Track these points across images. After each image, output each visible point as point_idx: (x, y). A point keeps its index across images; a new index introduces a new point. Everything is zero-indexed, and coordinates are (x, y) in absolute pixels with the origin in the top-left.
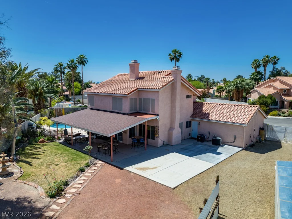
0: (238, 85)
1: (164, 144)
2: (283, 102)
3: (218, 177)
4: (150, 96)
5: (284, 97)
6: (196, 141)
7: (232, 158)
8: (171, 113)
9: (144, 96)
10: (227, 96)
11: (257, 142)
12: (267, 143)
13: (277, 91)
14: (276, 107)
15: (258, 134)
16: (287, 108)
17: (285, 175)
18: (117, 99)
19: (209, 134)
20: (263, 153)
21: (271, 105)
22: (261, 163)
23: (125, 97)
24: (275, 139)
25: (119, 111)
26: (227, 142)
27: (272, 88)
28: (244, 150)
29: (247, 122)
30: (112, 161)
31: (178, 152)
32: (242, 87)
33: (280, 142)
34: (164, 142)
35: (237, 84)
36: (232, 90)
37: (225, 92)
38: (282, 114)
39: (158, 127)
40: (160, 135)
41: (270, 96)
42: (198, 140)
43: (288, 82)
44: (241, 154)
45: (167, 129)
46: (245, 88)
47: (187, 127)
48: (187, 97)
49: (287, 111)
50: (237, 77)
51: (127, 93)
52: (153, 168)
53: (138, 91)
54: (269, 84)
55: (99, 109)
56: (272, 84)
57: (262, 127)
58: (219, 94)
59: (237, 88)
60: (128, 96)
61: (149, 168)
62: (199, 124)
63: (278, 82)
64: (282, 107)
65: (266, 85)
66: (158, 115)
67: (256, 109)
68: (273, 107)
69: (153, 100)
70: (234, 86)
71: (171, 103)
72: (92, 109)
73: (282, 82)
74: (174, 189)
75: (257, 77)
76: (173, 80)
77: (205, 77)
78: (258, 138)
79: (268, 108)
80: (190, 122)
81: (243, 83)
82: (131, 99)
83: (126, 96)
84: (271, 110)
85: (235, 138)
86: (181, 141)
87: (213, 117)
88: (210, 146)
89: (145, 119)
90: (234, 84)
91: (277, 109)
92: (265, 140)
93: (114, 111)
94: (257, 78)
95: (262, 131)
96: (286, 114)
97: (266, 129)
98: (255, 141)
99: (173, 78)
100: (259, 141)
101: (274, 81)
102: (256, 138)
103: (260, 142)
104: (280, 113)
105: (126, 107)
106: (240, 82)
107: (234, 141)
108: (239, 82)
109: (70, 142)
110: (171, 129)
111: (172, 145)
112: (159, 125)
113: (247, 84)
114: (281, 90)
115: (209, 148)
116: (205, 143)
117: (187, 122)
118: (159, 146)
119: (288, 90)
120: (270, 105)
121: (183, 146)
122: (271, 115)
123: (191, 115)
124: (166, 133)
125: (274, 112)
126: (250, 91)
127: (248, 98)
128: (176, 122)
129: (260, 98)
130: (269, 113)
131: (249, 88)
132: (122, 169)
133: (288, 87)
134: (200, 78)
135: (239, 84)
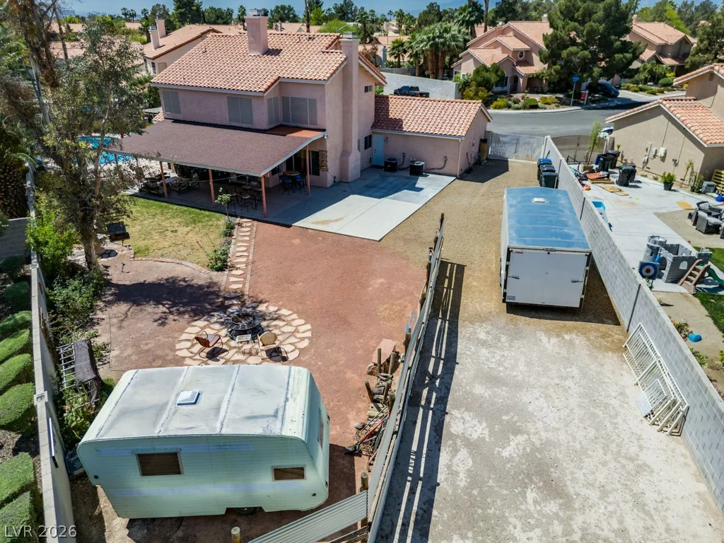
0: (437, 40)
1: (334, 181)
2: (516, 79)
3: (443, 215)
4: (306, 94)
5: (518, 68)
6: (382, 171)
7: (443, 193)
8: (343, 124)
9: (294, 93)
10: (412, 63)
11: (475, 164)
12: (490, 163)
13: (508, 56)
14: (505, 89)
15: (477, 150)
16: (522, 90)
17: (514, 202)
18: (238, 100)
19: (404, 157)
20: (483, 181)
21: (496, 86)
22: (483, 195)
23: (259, 96)
24: (501, 156)
25: (244, 125)
26: (433, 169)
27: (499, 50)
28: (457, 180)
29: (465, 132)
30: (265, 217)
31: (361, 193)
32: (443, 44)
33: (507, 161)
34: (335, 178)
35: (434, 39)
36: (423, 51)
37: (408, 54)
38: (513, 105)
39: (326, 152)
40: (329, 166)
41: (496, 68)
42: (387, 170)
43: (528, 35)
44: (455, 185)
45: (339, 155)
46: (449, 46)
47: (366, 148)
48: (367, 89)
49: (523, 99)
50: (428, 7)
51: (263, 90)
52: (337, 220)
53: (280, 83)
54: (494, 39)
55: (194, 122)
56: (500, 39)
57: (483, 138)
58: (397, 60)
59: (435, 46)
60: (265, 94)
61: (332, 221)
62: (386, 140)
63: (511, 34)
64: (515, 89)
65: (489, 42)
66: (324, 130)
67: (478, 108)
68: (499, 89)
69: (313, 102)
70: (429, 41)
71: (343, 105)
72: (176, 121)
73: (518, 35)
74: (379, 241)
75: (472, 16)
76: (345, 59)
77: (353, 5)
78: (477, 158)
79: (490, 93)
80: (370, 136)
81: (445, 35)
82: (269, 100)
83: (261, 94)
84: (495, 97)
85: (445, 161)
86: (361, 171)
87: (411, 125)
88: (408, 178)
89: (307, 139)
90: (429, 38)
91: (504, 93)
92: (487, 159)
93: (233, 124)
94: (472, 19)
95: (483, 144)
96: (520, 105)
97: (489, 141)
98: (472, 162)
99: (345, 57)
100: (478, 162)
101: (503, 32)
102: (475, 158)
103: (480, 164)
104: (510, 102)
105: (261, 116)
106: (440, 33)
107: (444, 166)
108: (438, 34)
109: (160, 192)
110: (345, 153)
111: (348, 183)
112: (328, 149)
113: (454, 38)
114: (515, 52)
115: (407, 181)
116: (399, 173)
117: (366, 138)
118: (328, 186)
119: (527, 51)
120: (494, 87)
121: (367, 182)
122: (495, 108)
123: (371, 125)
124: (338, 162)
125: (500, 102)
126: (460, 55)
127: (455, 70)
128: (353, 141)
129: (477, 72)
130: (492, 103)
131: (457, 46)
132: (289, 226)
133: (527, 47)
134: (342, 6)
135: (439, 37)
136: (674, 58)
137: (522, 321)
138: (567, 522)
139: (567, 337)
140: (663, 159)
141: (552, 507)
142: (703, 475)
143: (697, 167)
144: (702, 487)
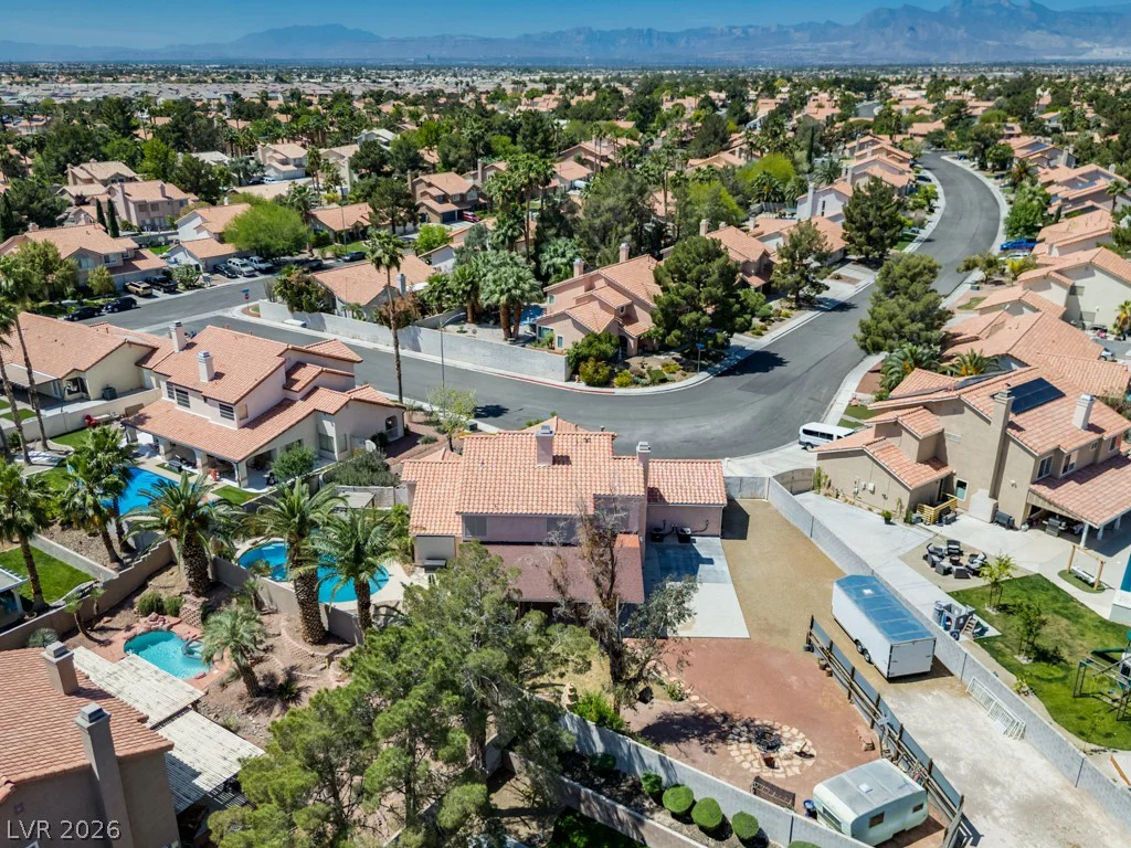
5: (626, 328)
16: (634, 352)
20: (743, 537)
26: (695, 532)
28: (723, 541)
33: (736, 501)
38: (641, 381)
44: (728, 549)
49: (643, 367)
55: (503, 542)
63: (602, 281)
66: (637, 533)
74: (750, 638)
79: (609, 368)
85: (707, 524)
107: (706, 528)
116: (666, 542)
119: (629, 306)
125: (624, 378)
133: (627, 300)
136: (757, 274)
137: (902, 686)
138: (1008, 794)
139: (935, 693)
140: (873, 492)
141: (998, 790)
142: (1043, 755)
143: (906, 504)
144: (1044, 761)
